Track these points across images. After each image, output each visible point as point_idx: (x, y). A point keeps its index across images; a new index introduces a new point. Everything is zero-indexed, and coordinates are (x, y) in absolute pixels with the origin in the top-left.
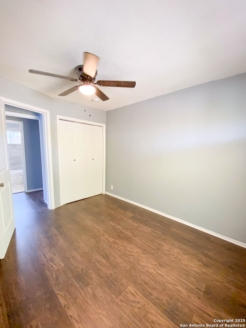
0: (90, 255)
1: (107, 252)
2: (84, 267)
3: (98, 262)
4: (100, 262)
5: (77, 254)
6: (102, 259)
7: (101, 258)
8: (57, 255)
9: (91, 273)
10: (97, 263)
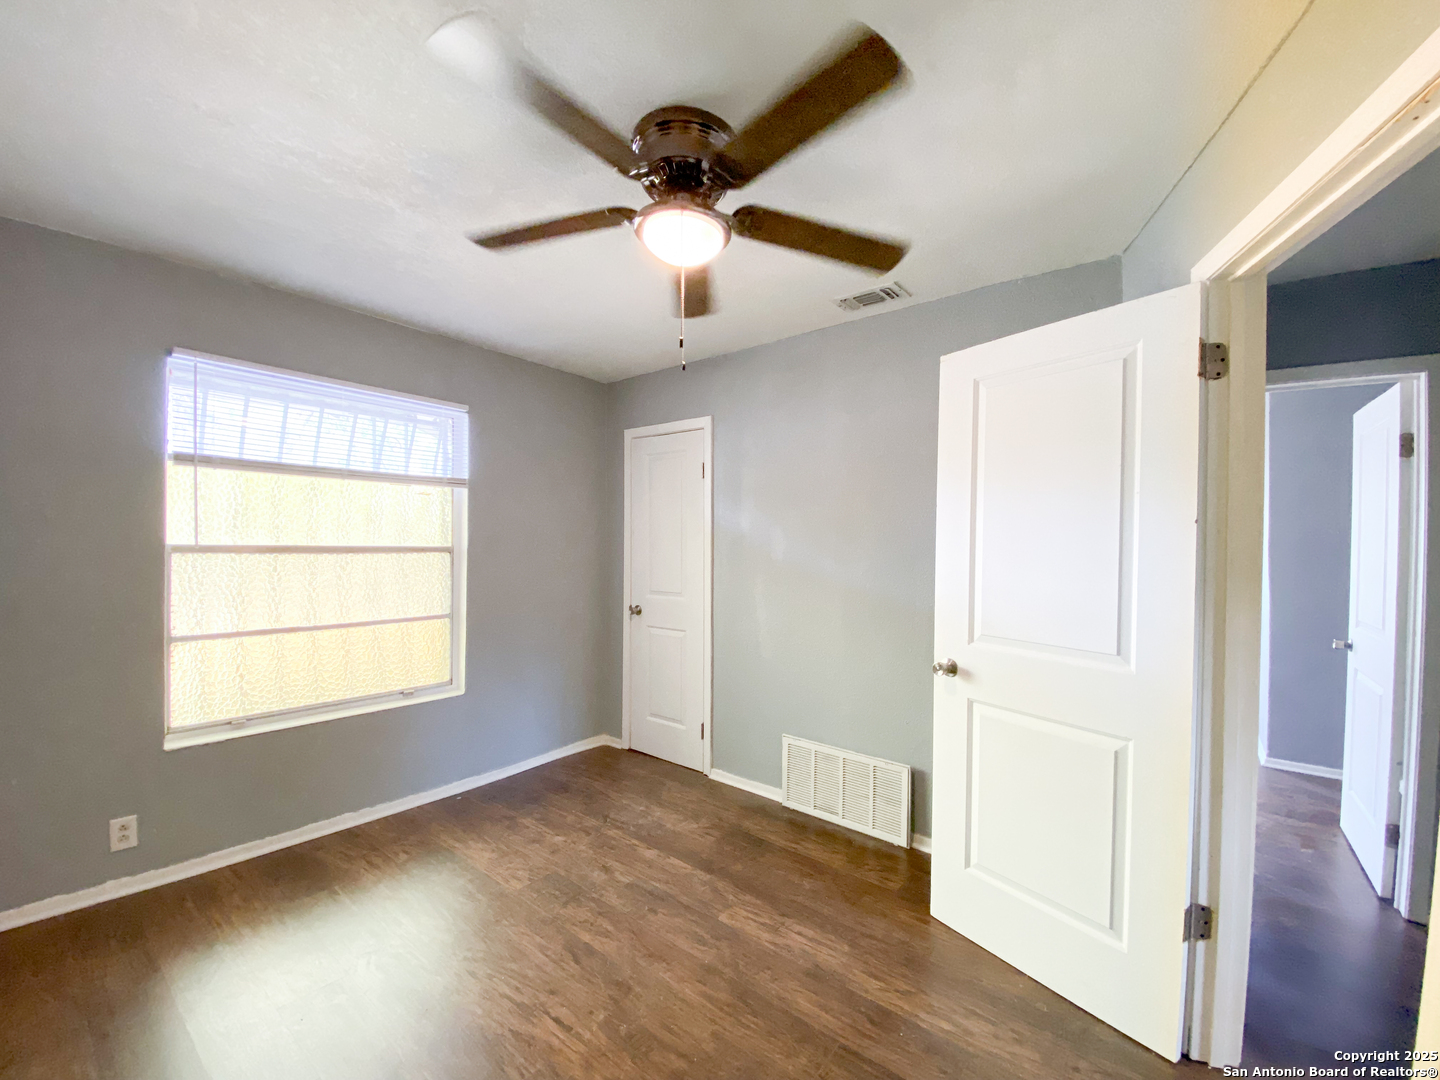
0: (640, 951)
1: (573, 967)
2: (651, 917)
3: (606, 934)
4: (599, 933)
5: (691, 951)
6: (591, 943)
7: (596, 945)
8: (766, 944)
9: (624, 906)
10: (610, 928)
